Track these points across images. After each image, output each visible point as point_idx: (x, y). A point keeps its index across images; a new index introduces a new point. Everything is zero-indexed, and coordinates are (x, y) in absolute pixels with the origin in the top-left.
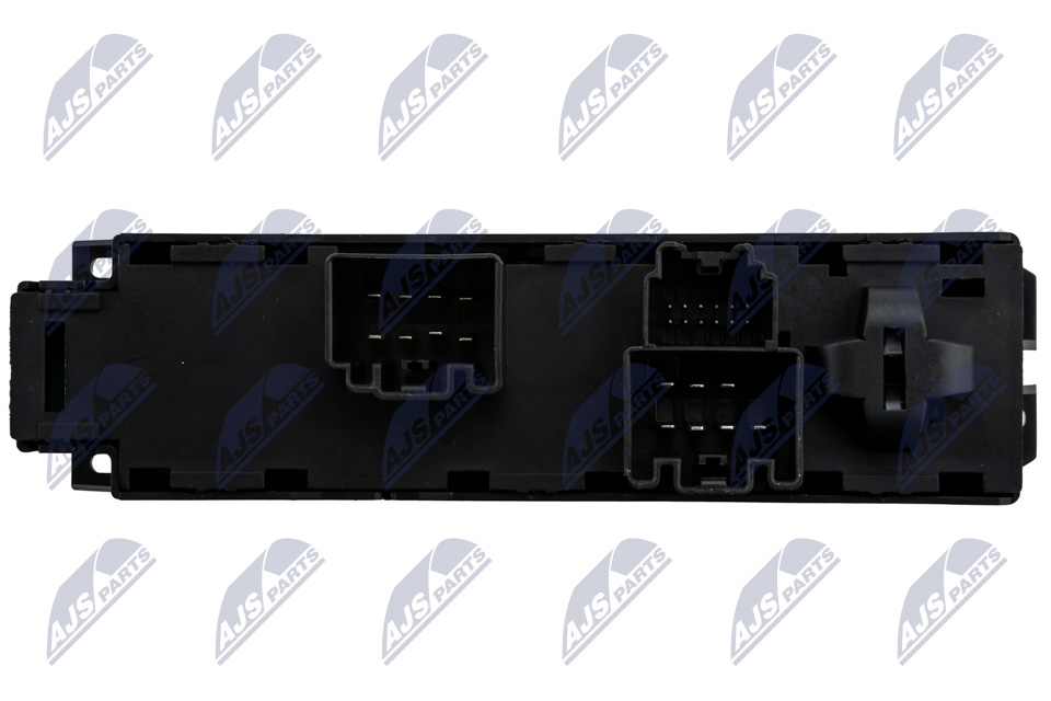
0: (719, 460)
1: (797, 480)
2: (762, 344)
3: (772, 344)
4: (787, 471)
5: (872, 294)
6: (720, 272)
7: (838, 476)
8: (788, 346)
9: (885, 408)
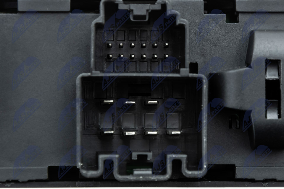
0: (146, 156)
1: (204, 170)
2: (178, 72)
3: (185, 72)
4: (195, 164)
5: (257, 35)
6: (147, 20)
7: (232, 168)
8: (197, 73)
9: (266, 117)
